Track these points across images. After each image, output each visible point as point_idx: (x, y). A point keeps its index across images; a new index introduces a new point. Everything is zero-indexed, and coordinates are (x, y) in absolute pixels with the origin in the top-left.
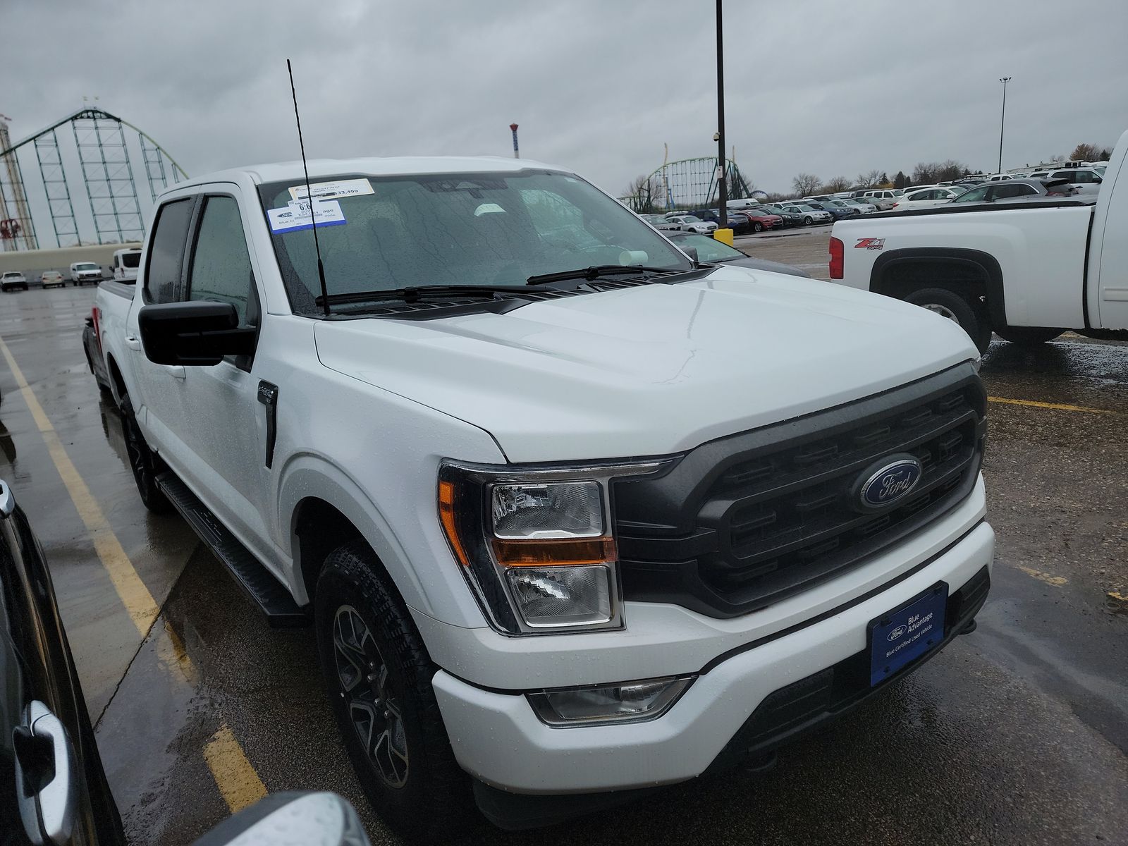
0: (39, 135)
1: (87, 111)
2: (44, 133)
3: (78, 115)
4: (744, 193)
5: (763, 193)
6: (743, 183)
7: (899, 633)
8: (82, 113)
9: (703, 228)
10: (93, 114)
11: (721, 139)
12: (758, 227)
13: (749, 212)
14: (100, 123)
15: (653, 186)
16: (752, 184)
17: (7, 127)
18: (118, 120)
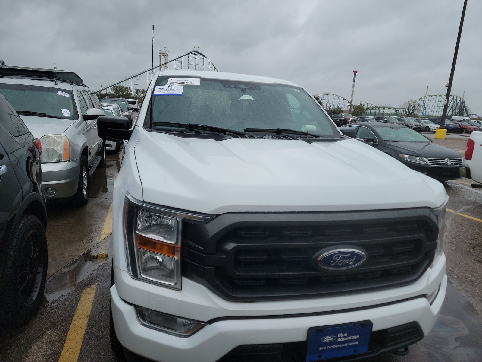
0: (177, 59)
1: (194, 52)
2: (179, 58)
3: (191, 53)
4: (465, 114)
5: (476, 115)
6: (466, 109)
7: (330, 339)
8: (192, 52)
9: (433, 127)
10: (195, 53)
11: (449, 86)
12: (465, 131)
13: (461, 123)
14: (197, 56)
15: (416, 105)
16: (470, 110)
17: (168, 55)
18: (204, 56)
